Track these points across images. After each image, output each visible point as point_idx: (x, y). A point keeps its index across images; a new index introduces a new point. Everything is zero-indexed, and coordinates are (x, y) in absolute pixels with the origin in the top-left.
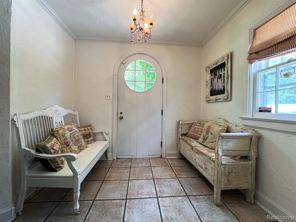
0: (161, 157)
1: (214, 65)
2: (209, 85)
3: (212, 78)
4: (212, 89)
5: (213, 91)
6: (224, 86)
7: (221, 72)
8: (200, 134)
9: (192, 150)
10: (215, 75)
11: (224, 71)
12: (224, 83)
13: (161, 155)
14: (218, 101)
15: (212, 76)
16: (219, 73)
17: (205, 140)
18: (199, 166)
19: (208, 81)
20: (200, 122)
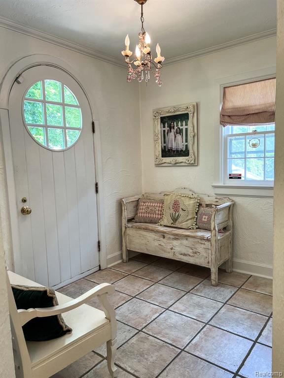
0: (100, 270)
1: (169, 112)
2: (160, 141)
3: (164, 131)
4: (165, 147)
5: (167, 150)
6: (186, 146)
7: (182, 125)
8: (161, 215)
9: (164, 238)
10: (171, 128)
11: (186, 125)
12: (186, 141)
13: (100, 266)
14: (178, 165)
15: (164, 127)
16: (177, 126)
17: (175, 220)
18: (181, 254)
19: (158, 134)
20: (147, 196)
